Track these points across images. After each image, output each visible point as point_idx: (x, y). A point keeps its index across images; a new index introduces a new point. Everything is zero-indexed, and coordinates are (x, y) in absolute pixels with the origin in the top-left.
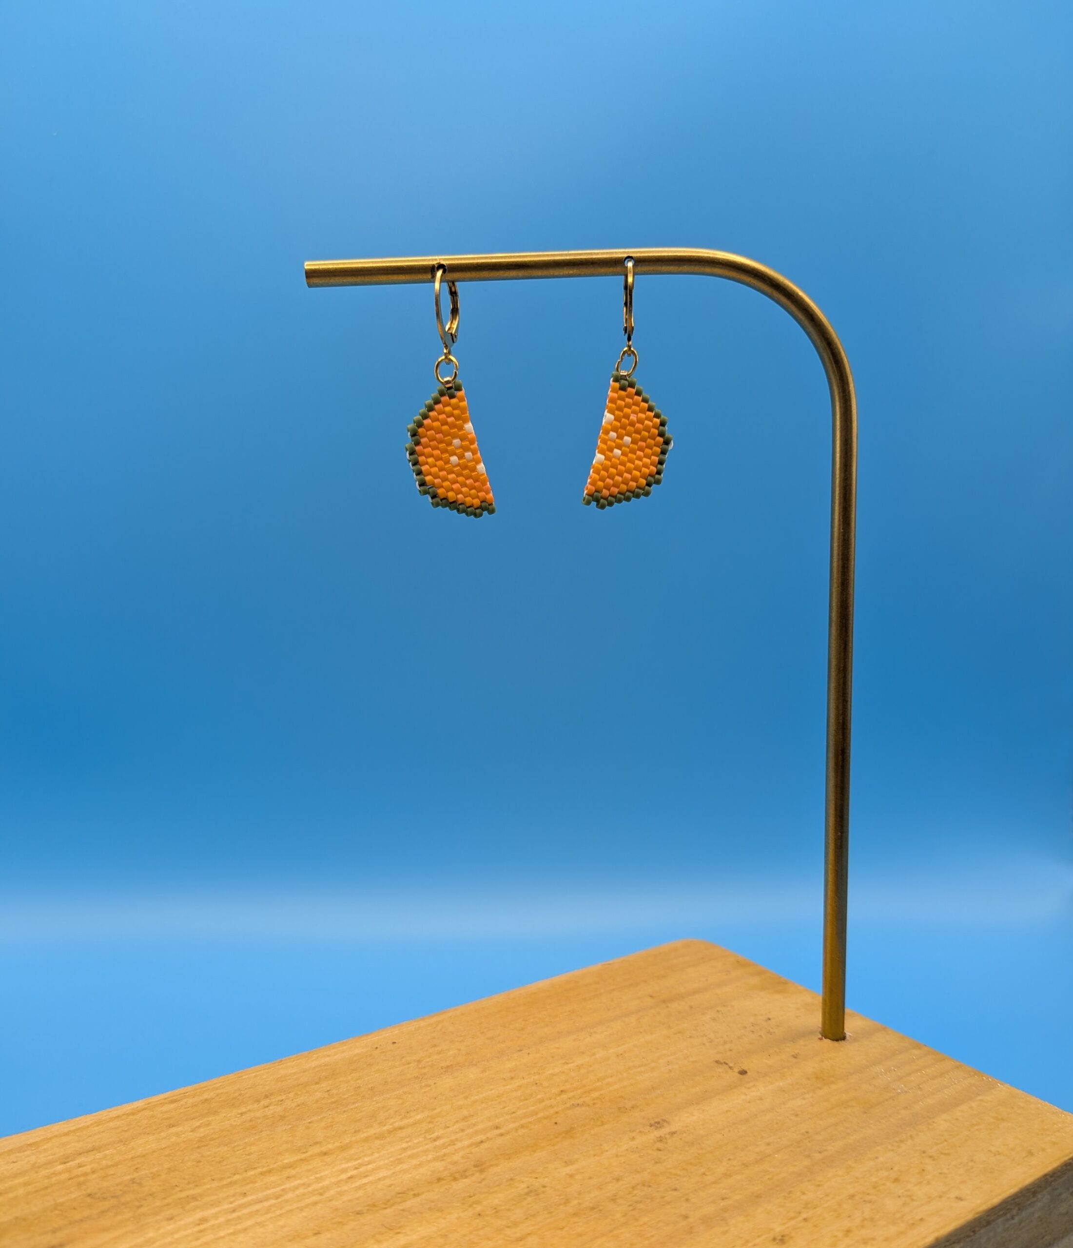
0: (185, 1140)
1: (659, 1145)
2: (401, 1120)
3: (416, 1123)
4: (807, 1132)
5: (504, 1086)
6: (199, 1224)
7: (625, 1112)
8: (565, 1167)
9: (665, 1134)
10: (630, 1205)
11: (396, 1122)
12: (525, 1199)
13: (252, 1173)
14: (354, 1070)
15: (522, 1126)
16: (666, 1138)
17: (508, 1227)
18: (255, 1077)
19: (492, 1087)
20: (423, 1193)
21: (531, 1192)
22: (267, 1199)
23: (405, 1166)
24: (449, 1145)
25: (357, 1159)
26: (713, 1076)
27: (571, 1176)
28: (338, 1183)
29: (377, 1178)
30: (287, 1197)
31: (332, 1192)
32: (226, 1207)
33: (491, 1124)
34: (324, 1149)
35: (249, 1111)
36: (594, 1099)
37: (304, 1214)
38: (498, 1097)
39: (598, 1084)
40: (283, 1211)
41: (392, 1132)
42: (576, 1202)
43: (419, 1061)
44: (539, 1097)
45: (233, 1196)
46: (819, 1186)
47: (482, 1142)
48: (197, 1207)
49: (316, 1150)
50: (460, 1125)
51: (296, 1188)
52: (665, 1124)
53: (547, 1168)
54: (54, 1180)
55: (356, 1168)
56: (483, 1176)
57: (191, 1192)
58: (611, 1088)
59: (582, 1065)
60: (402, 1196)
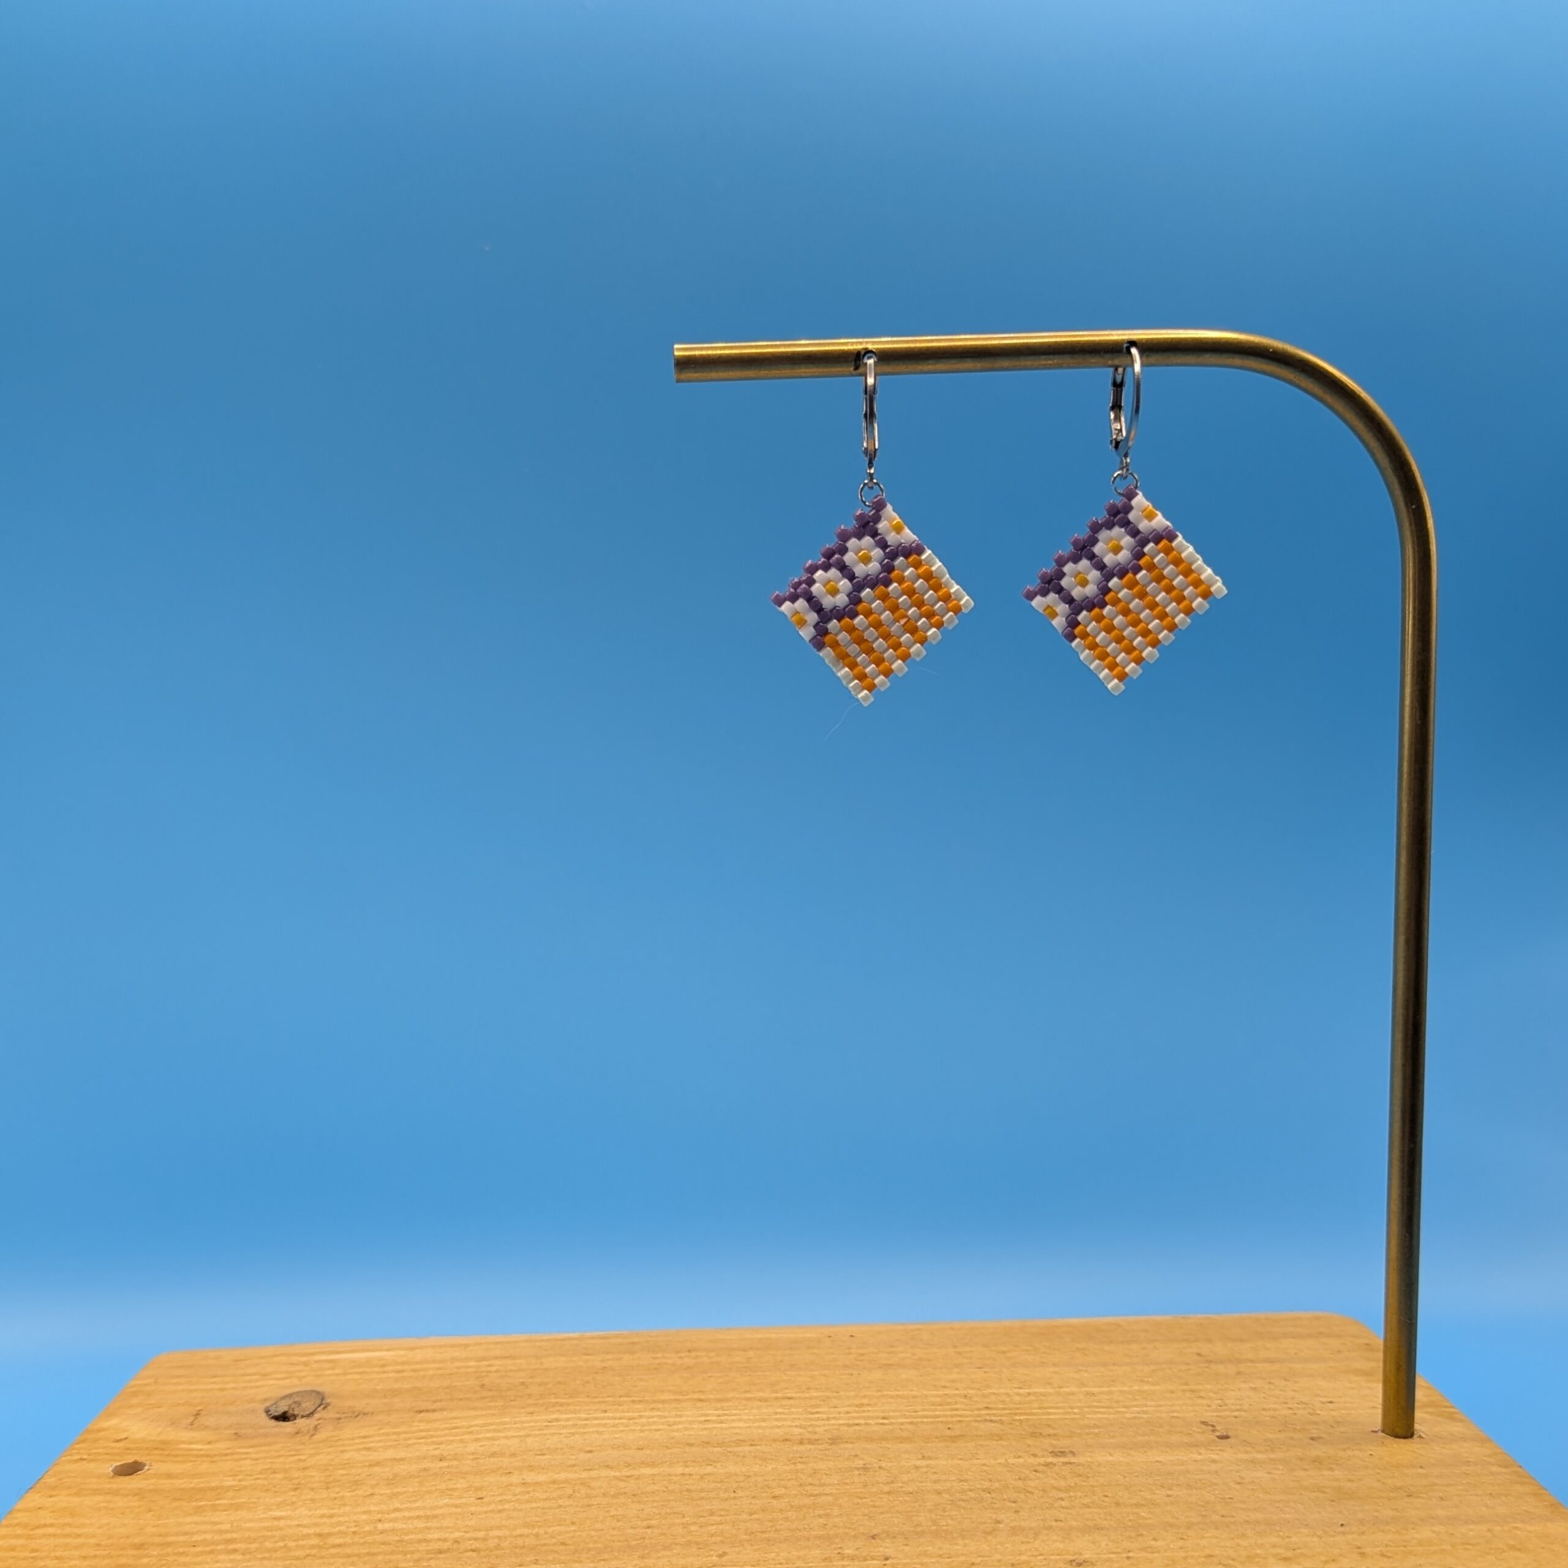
13: (626, 1399)
22: (620, 1418)
28: (690, 1423)
31: (680, 1426)
32: (584, 1416)
34: (702, 1398)
37: (642, 1434)
45: (595, 1411)
48: (558, 1411)
49: (695, 1396)
55: (717, 1416)
57: (563, 1401)
60: (740, 1442)
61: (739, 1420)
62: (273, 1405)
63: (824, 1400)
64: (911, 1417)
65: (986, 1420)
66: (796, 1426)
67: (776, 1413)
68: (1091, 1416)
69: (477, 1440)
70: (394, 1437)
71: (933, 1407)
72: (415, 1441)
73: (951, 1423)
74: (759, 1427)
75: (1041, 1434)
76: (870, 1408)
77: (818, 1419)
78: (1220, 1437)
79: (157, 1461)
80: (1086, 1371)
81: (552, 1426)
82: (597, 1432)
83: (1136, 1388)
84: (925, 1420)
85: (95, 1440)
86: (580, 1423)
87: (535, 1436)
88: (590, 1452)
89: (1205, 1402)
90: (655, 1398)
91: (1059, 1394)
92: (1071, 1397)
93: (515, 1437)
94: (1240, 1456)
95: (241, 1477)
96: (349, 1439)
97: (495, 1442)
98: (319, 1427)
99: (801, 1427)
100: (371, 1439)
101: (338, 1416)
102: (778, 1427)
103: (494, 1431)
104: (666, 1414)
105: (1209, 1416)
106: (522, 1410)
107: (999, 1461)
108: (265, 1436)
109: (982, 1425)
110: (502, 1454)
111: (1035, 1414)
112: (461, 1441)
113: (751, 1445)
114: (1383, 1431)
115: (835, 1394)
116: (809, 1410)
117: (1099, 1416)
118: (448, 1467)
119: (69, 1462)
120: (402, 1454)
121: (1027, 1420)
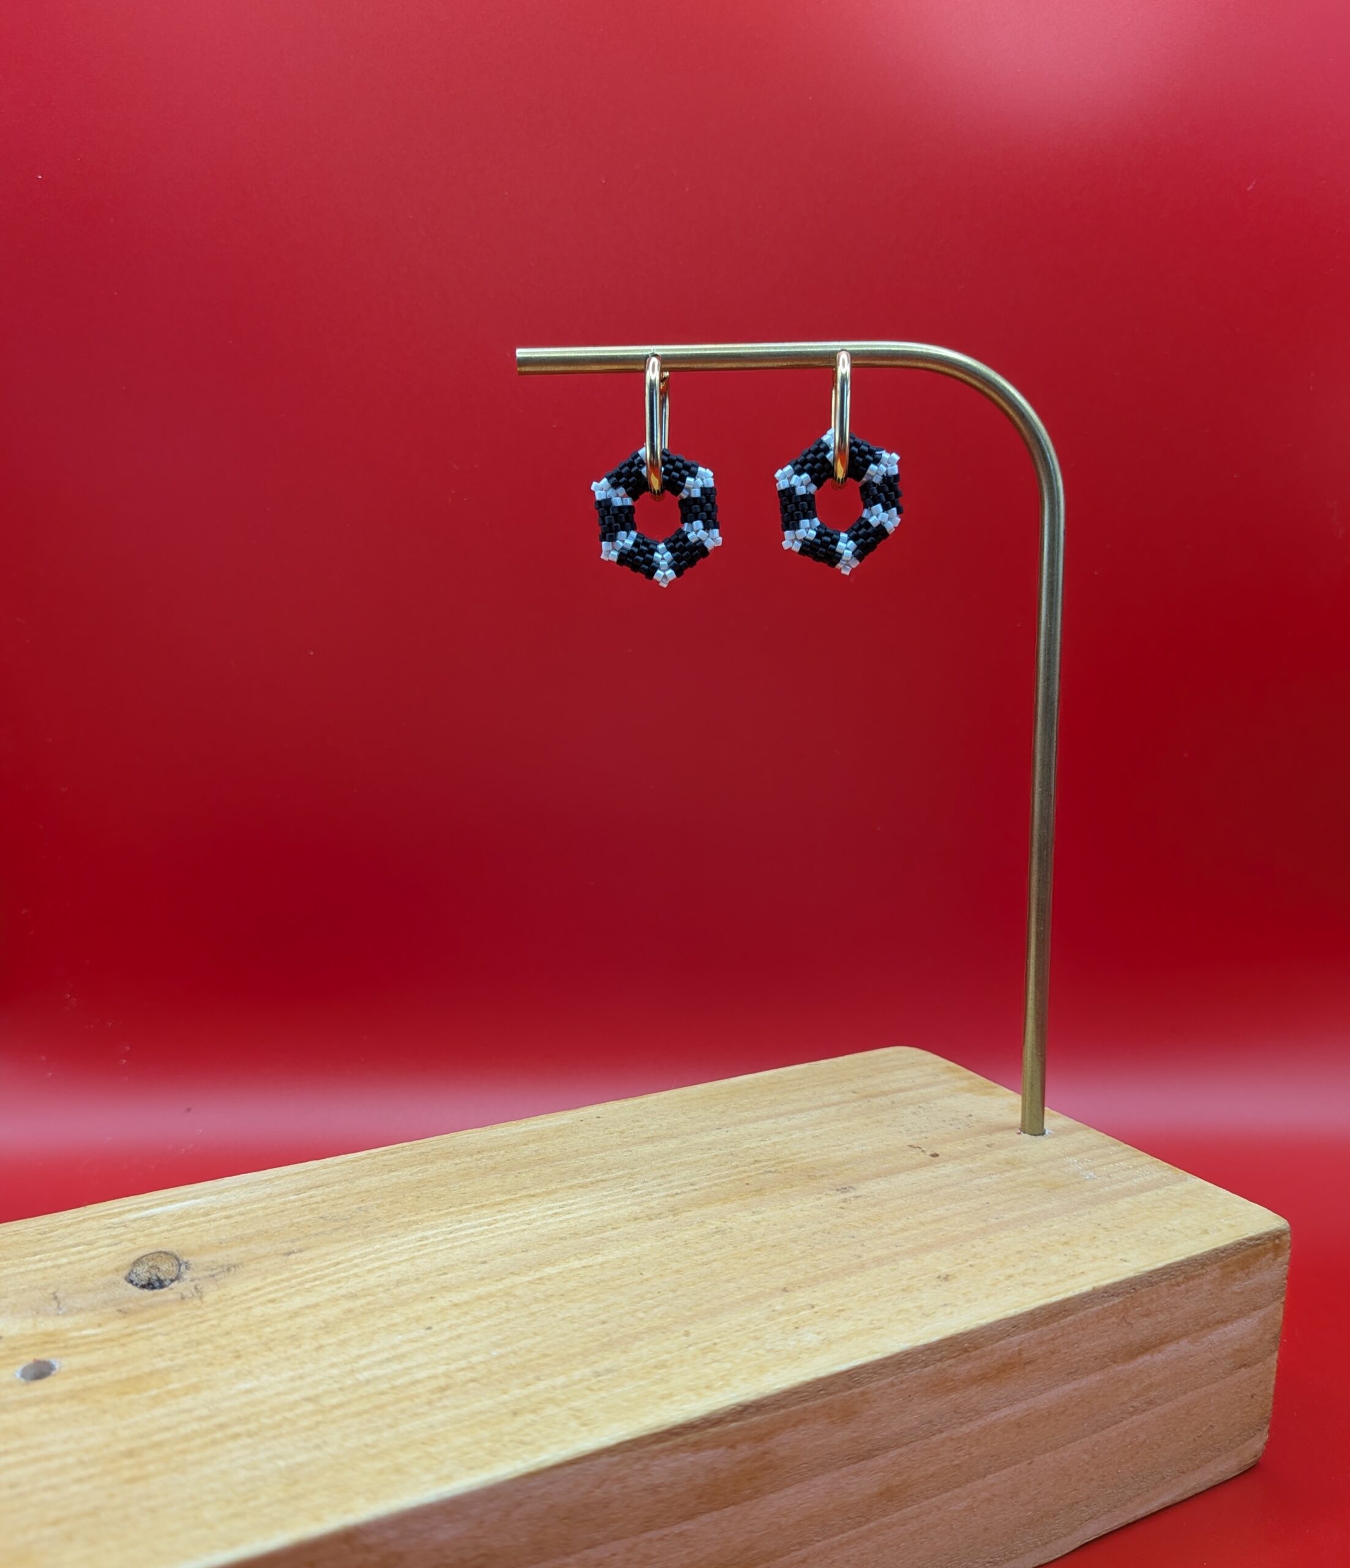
0: (405, 1181)
1: (843, 1205)
2: (603, 1174)
3: (617, 1178)
4: (987, 1203)
5: (701, 1154)
6: (420, 1241)
7: (814, 1179)
8: (752, 1215)
9: (850, 1197)
10: (810, 1246)
11: (599, 1176)
12: (713, 1236)
13: (467, 1206)
14: (560, 1136)
15: (716, 1185)
16: (850, 1200)
17: (696, 1255)
18: (468, 1137)
19: (690, 1155)
20: (620, 1227)
21: (719, 1231)
23: (605, 1208)
24: (647, 1195)
25: (561, 1201)
26: (905, 1157)
27: (758, 1223)
29: (579, 1215)
30: (498, 1225)
32: (444, 1229)
33: (686, 1182)
34: (532, 1193)
35: (463, 1162)
36: (786, 1168)
38: (695, 1162)
39: (791, 1158)
40: (495, 1234)
41: (594, 1183)
42: (759, 1241)
43: (622, 1132)
44: (734, 1164)
45: (450, 1222)
46: (990, 1242)
47: (677, 1194)
48: (418, 1229)
49: (524, 1193)
50: (659, 1181)
51: (506, 1219)
52: (851, 1190)
53: (736, 1215)
54: (289, 1206)
55: (560, 1208)
56: (676, 1218)
58: (804, 1161)
59: (778, 1142)
81: (426, 1245)
86: (442, 1238)
93: (401, 1262)
103: (376, 1259)
104: (515, 1214)
106: (385, 1235)
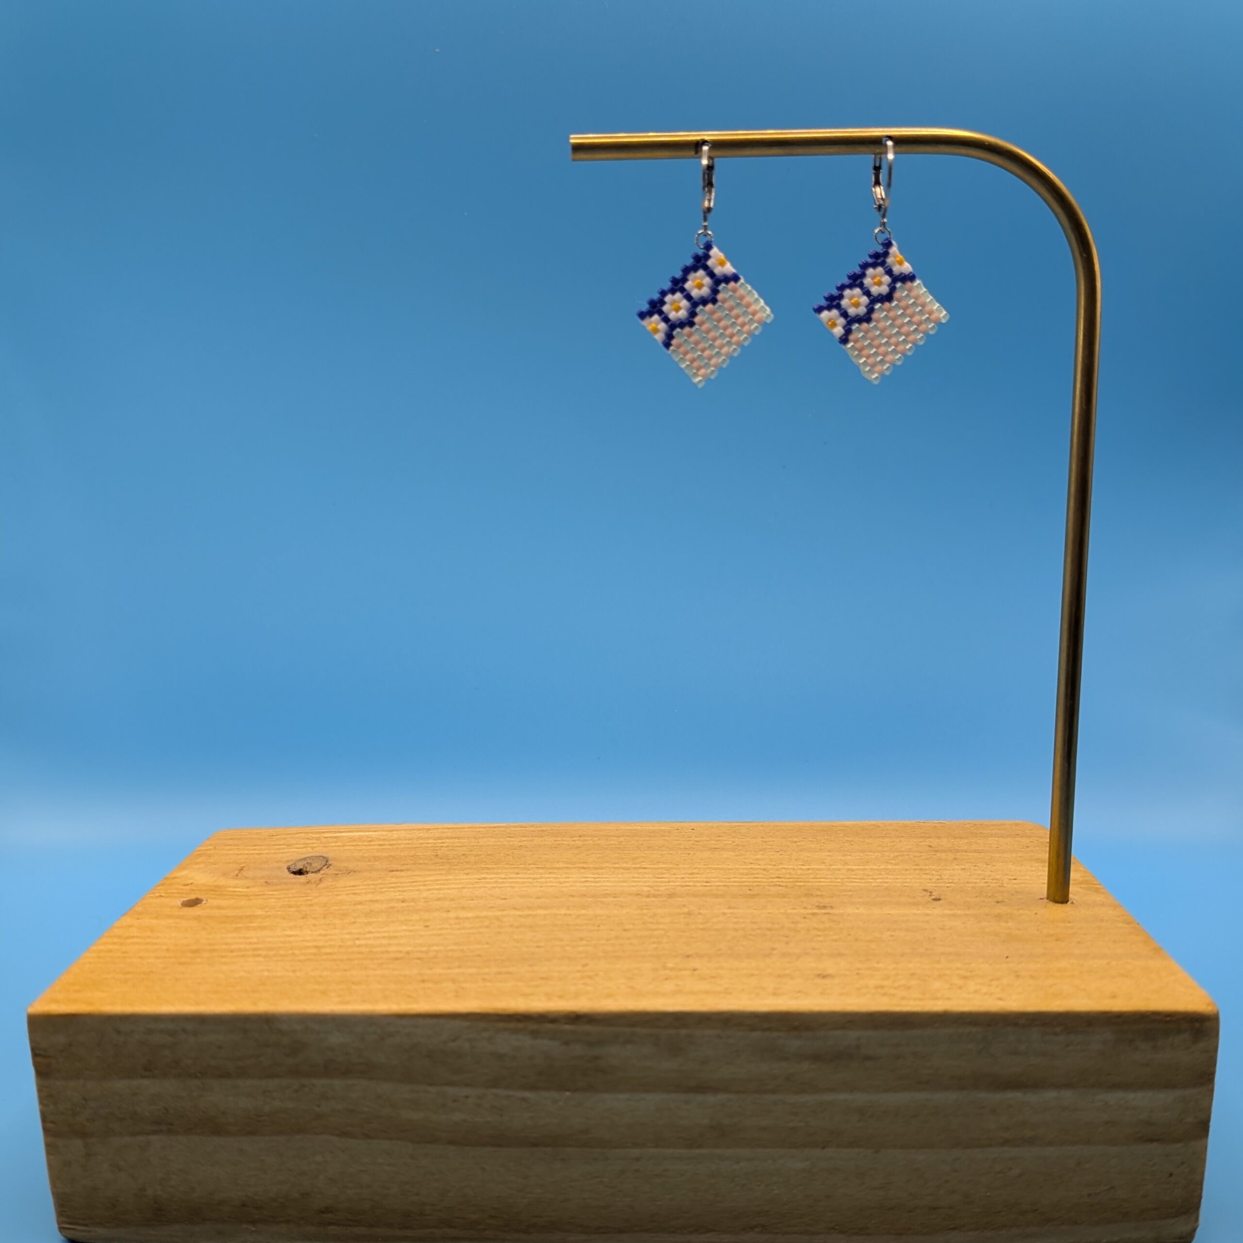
13: (533, 866)
20: (620, 897)
25: (599, 875)
28: (574, 882)
31: (567, 884)
32: (502, 876)
34: (584, 866)
37: (541, 889)
48: (486, 872)
49: (580, 865)
51: (550, 878)
55: (594, 878)
57: (490, 866)
60: (606, 895)
61: (608, 881)
62: (292, 864)
63: (667, 870)
64: (726, 882)
65: (776, 885)
66: (646, 886)
67: (634, 878)
68: (848, 884)
69: (430, 890)
70: (372, 887)
71: (741, 876)
72: (386, 889)
73: (752, 886)
74: (621, 886)
75: (812, 895)
76: (698, 876)
77: (662, 882)
78: (934, 900)
79: (211, 898)
80: (850, 855)
81: (480, 882)
82: (511, 886)
83: (883, 867)
84: (734, 884)
85: (171, 884)
86: (499, 880)
87: (469, 888)
88: (505, 899)
89: (929, 877)
90: (553, 866)
91: (829, 870)
92: (837, 872)
93: (455, 888)
94: (946, 912)
95: (267, 910)
96: (342, 887)
97: (442, 892)
98: (322, 879)
99: (649, 886)
100: (358, 888)
101: (337, 872)
102: (634, 886)
103: (441, 884)
104: (559, 876)
105: (929, 886)
106: (461, 872)
107: (781, 911)
108: (286, 884)
109: (772, 888)
110: (444, 899)
111: (809, 882)
112: (418, 890)
113: (614, 897)
114: (1047, 899)
115: (676, 866)
116: (657, 876)
117: (854, 884)
118: (408, 906)
119: (152, 897)
120: (377, 897)
121: (804, 885)
